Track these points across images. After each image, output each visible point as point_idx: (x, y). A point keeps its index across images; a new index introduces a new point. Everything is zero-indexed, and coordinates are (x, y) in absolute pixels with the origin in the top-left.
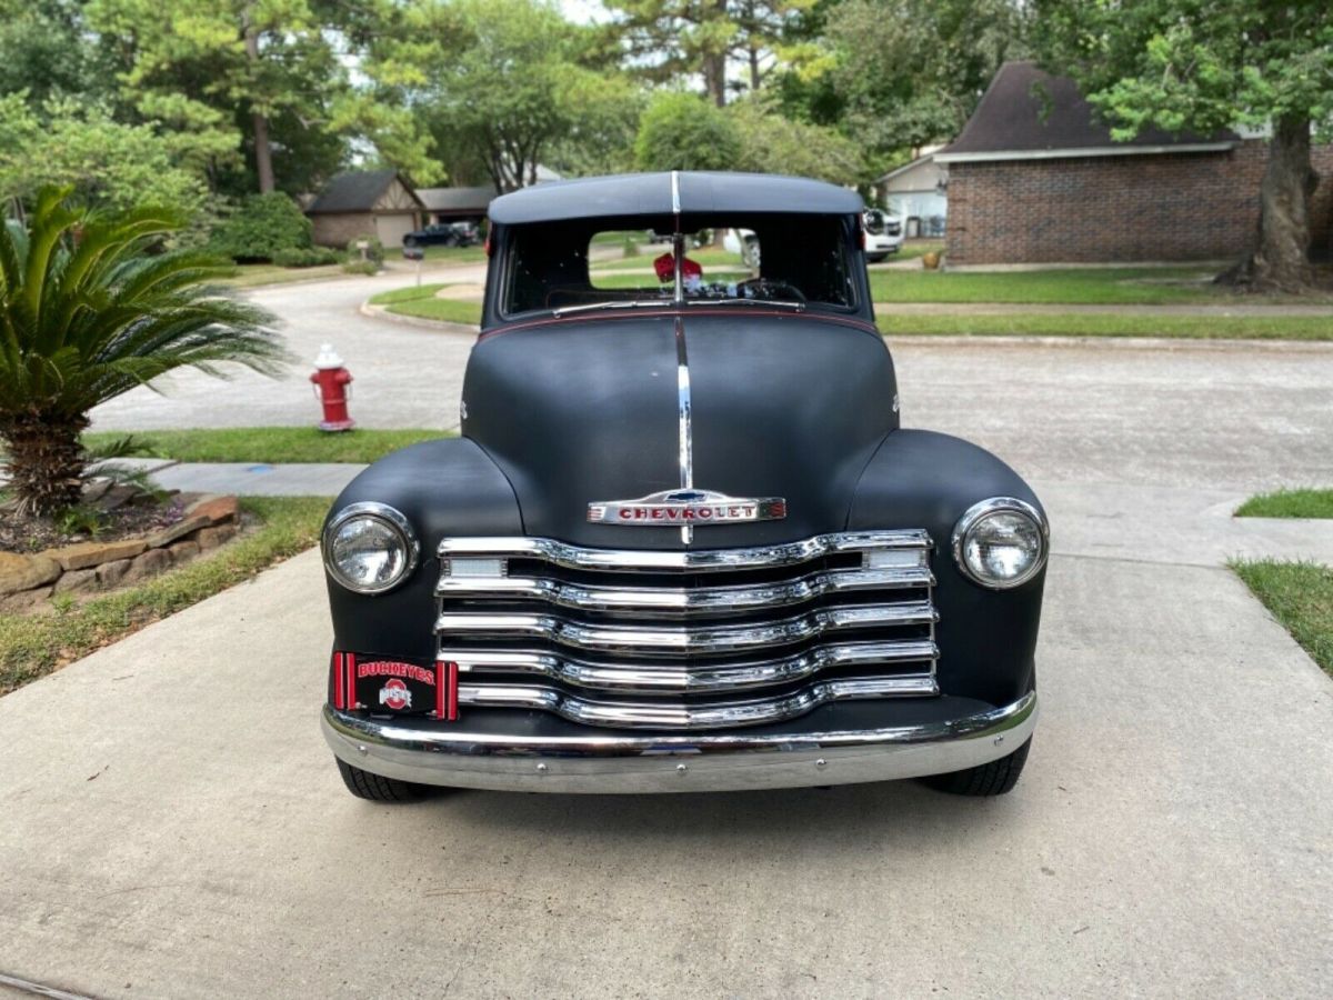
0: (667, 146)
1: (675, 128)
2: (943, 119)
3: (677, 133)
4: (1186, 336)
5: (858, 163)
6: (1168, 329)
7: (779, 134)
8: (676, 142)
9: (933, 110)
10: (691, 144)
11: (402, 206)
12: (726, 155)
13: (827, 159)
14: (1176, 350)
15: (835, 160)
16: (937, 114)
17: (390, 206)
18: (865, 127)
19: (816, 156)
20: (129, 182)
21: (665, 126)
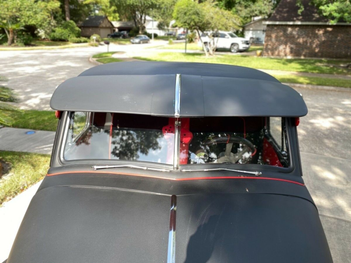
0: (182, 15)
1: (185, 9)
2: (264, 9)
3: (186, 11)
4: (342, 87)
5: (240, 23)
6: (336, 84)
7: (216, 13)
8: (185, 14)
9: (262, 7)
10: (190, 14)
11: (108, 26)
12: (200, 18)
13: (230, 21)
14: (339, 91)
15: (233, 22)
16: (263, 8)
17: (104, 26)
18: (241, 11)
19: (227, 20)
20: (27, 17)
21: (182, 9)
